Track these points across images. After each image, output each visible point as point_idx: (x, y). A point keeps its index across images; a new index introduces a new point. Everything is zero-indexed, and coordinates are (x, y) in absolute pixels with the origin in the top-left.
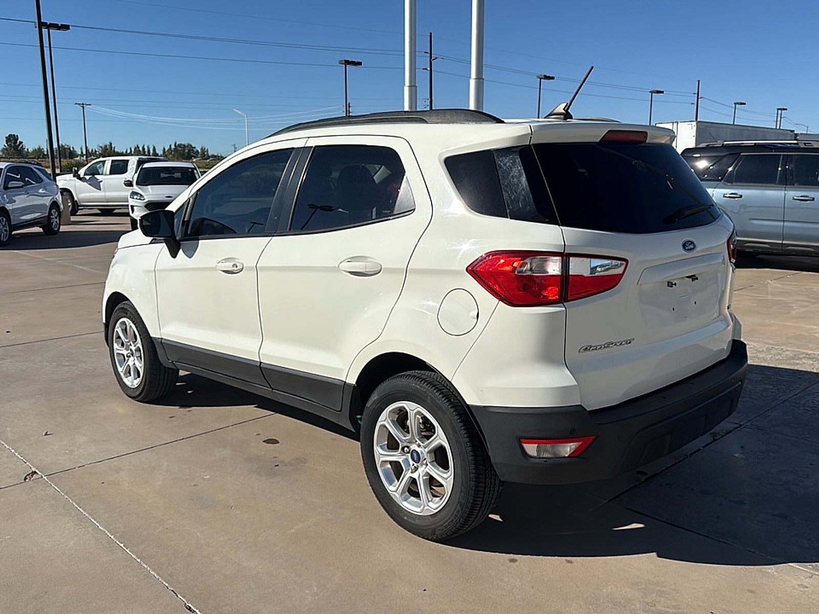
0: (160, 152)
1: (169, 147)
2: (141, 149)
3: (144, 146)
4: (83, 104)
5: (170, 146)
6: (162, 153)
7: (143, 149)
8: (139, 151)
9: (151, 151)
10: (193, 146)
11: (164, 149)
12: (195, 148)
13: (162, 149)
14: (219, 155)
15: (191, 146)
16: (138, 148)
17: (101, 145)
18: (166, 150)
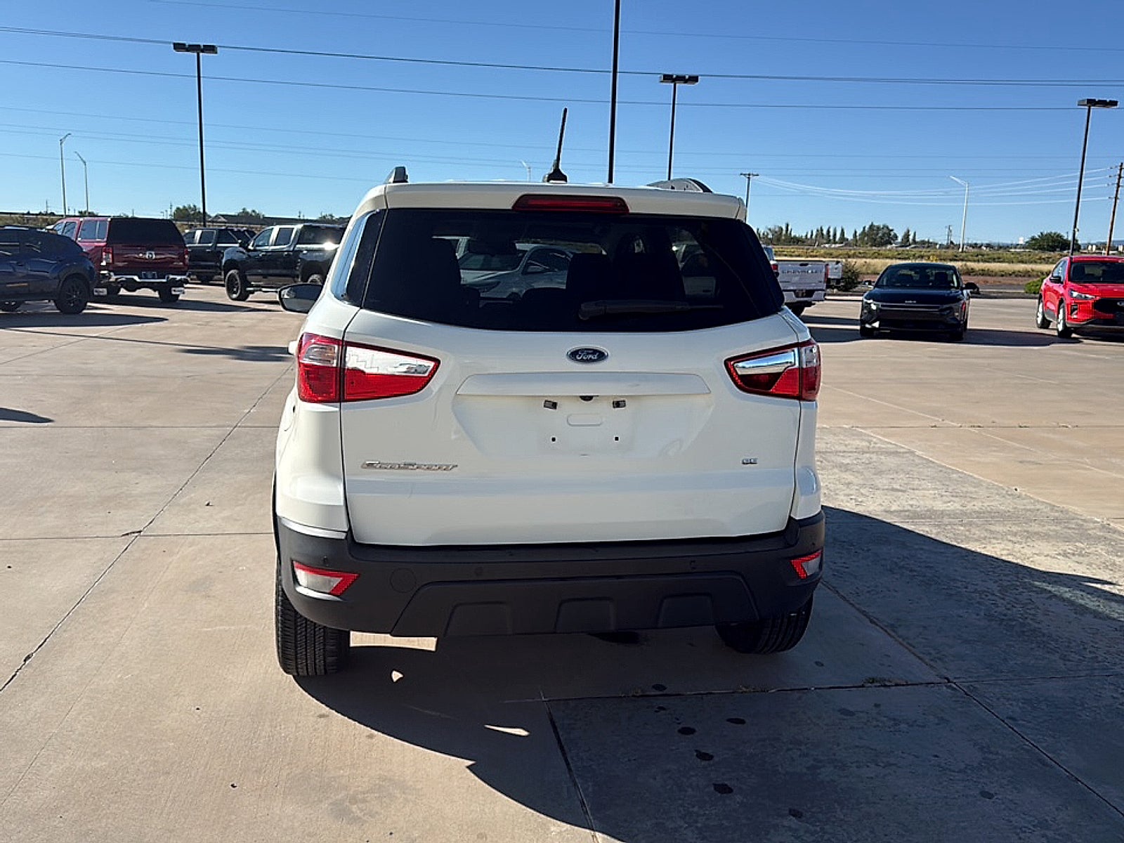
0: (849, 236)
1: (862, 229)
2: (825, 232)
3: (829, 228)
4: (749, 175)
5: (864, 228)
6: (852, 238)
7: (828, 232)
8: (823, 234)
9: (838, 236)
10: (891, 228)
11: (856, 232)
12: (892, 230)
13: (853, 232)
14: (931, 241)
15: (887, 228)
16: (822, 230)
17: (769, 227)
18: (858, 234)
